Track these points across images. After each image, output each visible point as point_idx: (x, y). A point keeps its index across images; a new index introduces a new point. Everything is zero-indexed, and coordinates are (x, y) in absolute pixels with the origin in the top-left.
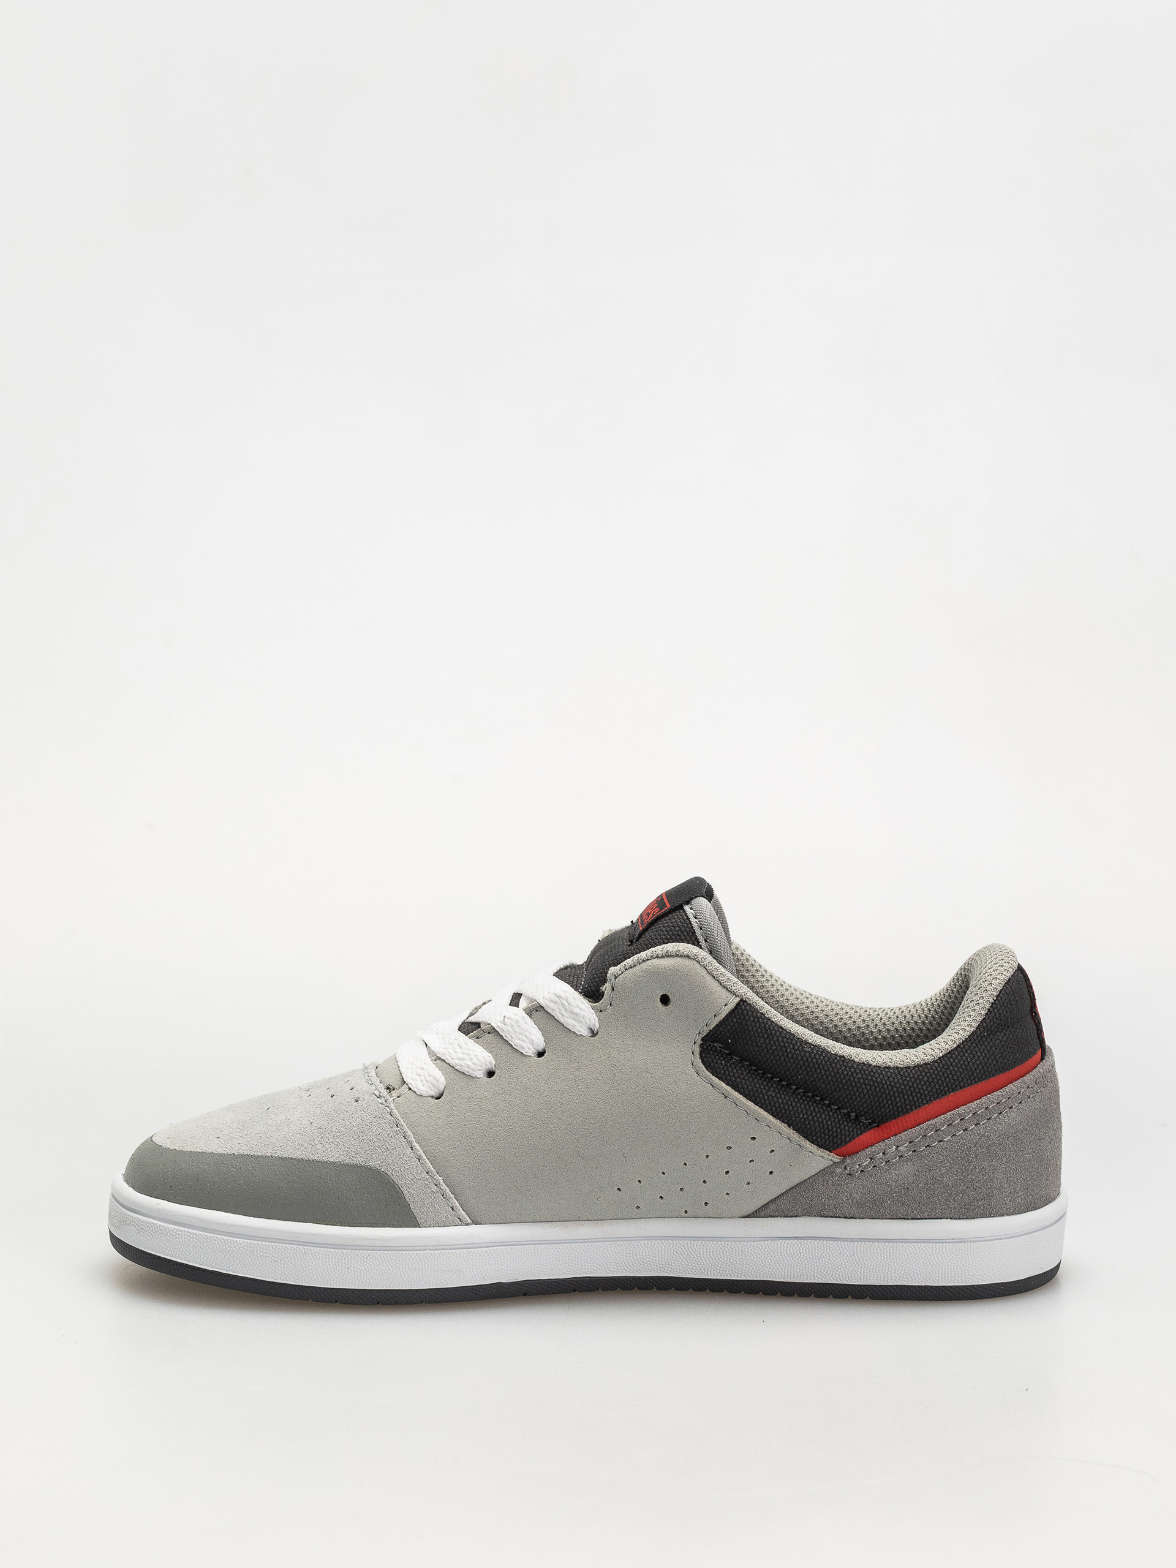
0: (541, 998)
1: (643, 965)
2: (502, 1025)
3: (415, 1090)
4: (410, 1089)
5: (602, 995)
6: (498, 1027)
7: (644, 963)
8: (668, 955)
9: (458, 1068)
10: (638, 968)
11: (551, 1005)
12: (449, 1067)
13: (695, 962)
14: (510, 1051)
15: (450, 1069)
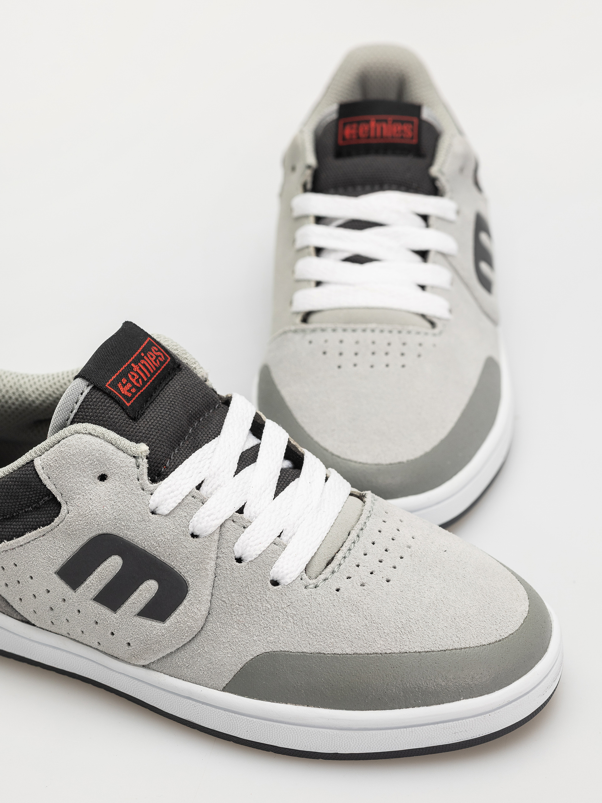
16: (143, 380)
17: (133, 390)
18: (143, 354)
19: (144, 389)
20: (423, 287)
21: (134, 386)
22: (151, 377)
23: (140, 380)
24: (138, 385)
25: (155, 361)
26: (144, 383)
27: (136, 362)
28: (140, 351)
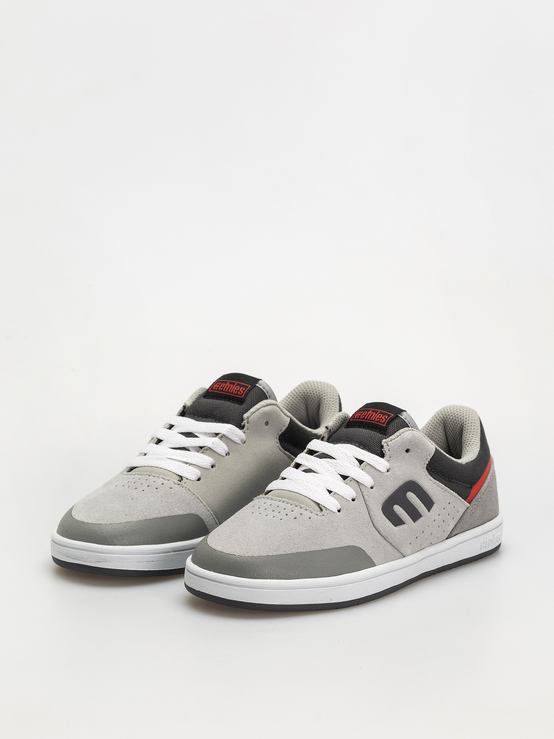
0: (223, 432)
1: (259, 411)
2: (212, 446)
3: (190, 479)
4: (187, 479)
5: (244, 426)
6: (211, 447)
7: (259, 410)
8: (268, 405)
9: (202, 466)
10: (257, 412)
11: (228, 433)
12: (198, 467)
13: (276, 406)
14: (218, 456)
15: (199, 468)
16: (223, 389)
17: (216, 389)
18: (236, 384)
19: (219, 392)
20: (330, 492)
21: (218, 388)
22: (226, 392)
23: (222, 388)
24: (219, 389)
25: (236, 391)
26: (222, 391)
27: (231, 383)
28: (229, 381)
